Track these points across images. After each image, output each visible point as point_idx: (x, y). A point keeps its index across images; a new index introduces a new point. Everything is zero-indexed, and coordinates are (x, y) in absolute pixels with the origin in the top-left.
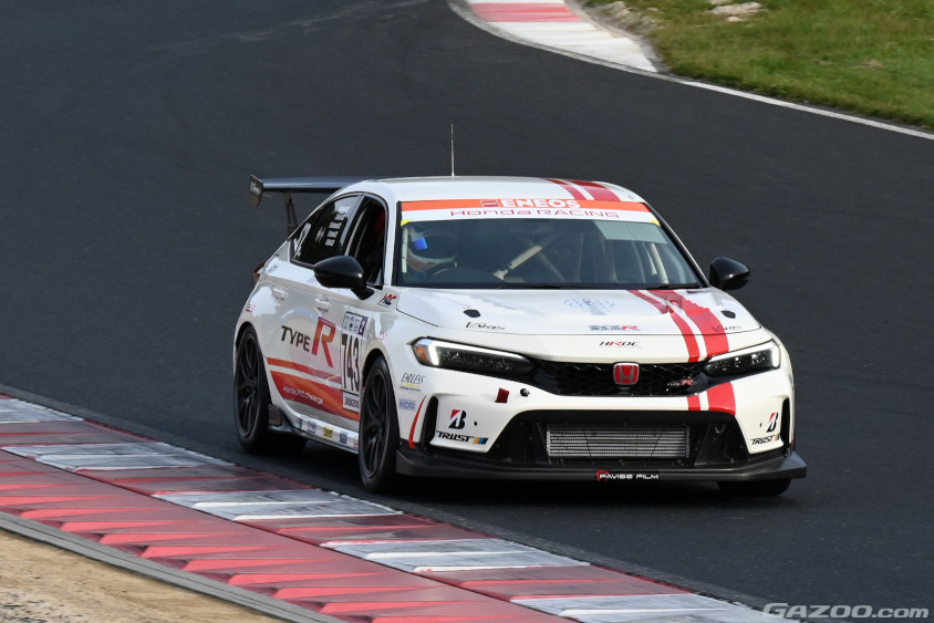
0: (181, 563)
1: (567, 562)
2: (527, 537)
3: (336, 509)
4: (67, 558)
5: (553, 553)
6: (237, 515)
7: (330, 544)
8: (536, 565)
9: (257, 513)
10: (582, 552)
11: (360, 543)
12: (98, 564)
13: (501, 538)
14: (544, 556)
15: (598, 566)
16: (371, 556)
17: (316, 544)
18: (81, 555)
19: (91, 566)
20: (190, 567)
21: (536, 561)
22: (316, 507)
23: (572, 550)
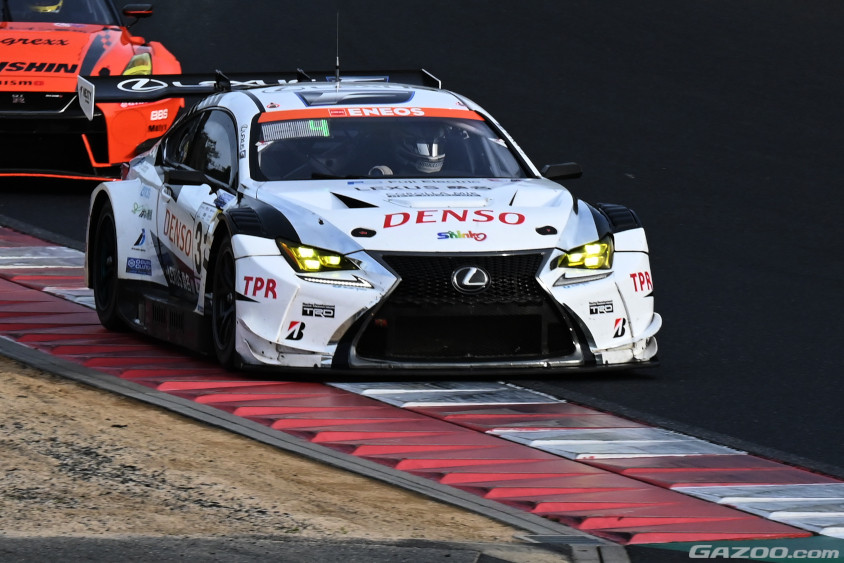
0: (350, 448)
1: (724, 451)
2: (687, 426)
3: (501, 397)
4: (239, 441)
5: (711, 442)
6: (405, 402)
7: (496, 431)
8: (696, 454)
9: (425, 400)
10: (740, 441)
11: (524, 431)
12: (269, 448)
13: (661, 427)
14: (703, 445)
15: (756, 455)
16: (535, 444)
17: (482, 432)
18: (253, 439)
19: (261, 451)
20: (359, 452)
21: (697, 449)
22: (481, 396)
23: (731, 439)
